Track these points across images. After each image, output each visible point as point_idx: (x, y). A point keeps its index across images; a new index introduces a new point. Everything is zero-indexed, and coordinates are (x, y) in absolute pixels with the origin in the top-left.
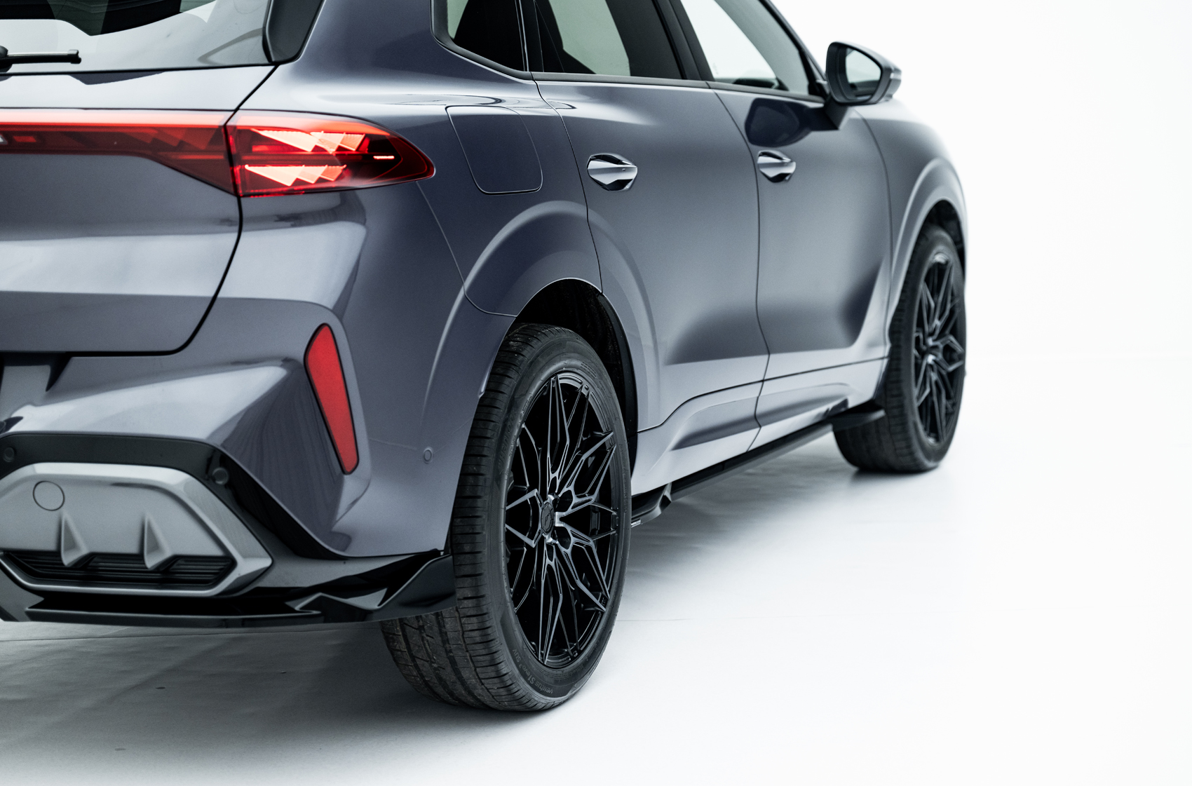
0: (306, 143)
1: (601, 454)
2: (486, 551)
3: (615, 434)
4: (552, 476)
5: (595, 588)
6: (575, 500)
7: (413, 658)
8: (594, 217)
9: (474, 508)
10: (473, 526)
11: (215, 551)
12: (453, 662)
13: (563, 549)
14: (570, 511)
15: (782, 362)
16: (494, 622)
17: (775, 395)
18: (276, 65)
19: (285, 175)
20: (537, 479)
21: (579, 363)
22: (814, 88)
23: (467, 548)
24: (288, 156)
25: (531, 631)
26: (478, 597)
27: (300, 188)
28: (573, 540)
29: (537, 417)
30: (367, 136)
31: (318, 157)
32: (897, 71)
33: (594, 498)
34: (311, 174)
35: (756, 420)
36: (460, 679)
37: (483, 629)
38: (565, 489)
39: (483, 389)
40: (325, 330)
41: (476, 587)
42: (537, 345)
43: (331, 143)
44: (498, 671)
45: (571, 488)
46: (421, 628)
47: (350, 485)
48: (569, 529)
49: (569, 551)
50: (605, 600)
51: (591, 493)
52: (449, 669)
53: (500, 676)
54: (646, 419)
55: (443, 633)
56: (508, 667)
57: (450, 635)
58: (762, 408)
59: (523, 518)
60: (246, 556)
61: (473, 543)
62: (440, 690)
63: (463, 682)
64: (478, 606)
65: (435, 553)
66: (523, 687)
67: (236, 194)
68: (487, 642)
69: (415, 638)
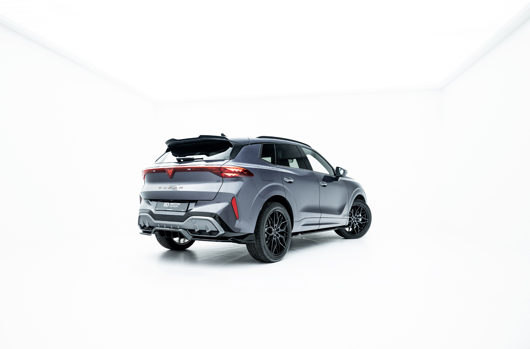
0: (233, 170)
1: (286, 223)
2: (261, 234)
3: (288, 220)
4: (275, 225)
5: (284, 245)
6: (280, 230)
7: (251, 252)
8: (285, 187)
9: (259, 228)
10: (259, 230)
11: (216, 230)
12: (257, 253)
13: (277, 237)
14: (279, 231)
15: (324, 215)
16: (263, 245)
17: (323, 221)
18: (230, 159)
19: (229, 175)
20: (272, 225)
21: (281, 208)
22: (335, 175)
23: (258, 234)
24: (231, 172)
25: (270, 248)
26: (260, 242)
27: (232, 177)
28: (279, 236)
29: (272, 216)
30: (243, 170)
31: (234, 172)
32: (346, 171)
33: (284, 230)
34: (234, 175)
35: (319, 224)
36: (258, 255)
37: (261, 247)
38: (278, 228)
39: (261, 209)
40: (234, 197)
41: (259, 240)
42: (273, 205)
43: (237, 170)
44: (263, 254)
45: (279, 228)
46: (252, 247)
47: (237, 221)
48: (279, 234)
49: (279, 238)
50: (286, 247)
51: (283, 229)
52: (256, 254)
53: (264, 255)
54: (295, 219)
55: (255, 247)
56: (265, 253)
57: (256, 248)
58: (320, 222)
59: (270, 231)
60: (221, 231)
61: (259, 233)
62: (256, 257)
63: (259, 256)
64: (260, 243)
65: (252, 234)
66: (268, 257)
67: (222, 177)
68: (261, 249)
69: (251, 248)
